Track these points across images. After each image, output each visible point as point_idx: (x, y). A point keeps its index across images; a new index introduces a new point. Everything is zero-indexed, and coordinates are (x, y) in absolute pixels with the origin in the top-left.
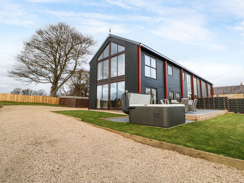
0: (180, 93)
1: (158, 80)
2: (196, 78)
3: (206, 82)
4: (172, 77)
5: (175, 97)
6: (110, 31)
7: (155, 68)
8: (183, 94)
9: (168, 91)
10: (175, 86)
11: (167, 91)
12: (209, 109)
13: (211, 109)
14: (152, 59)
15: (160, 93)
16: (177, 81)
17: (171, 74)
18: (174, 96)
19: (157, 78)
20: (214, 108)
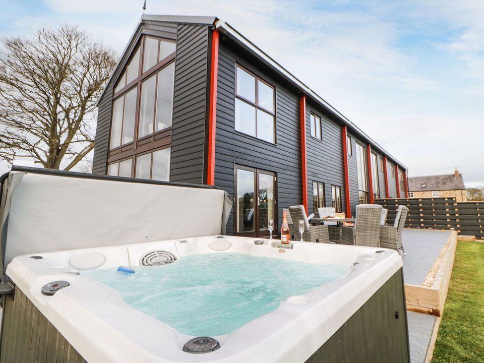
0: (340, 187)
1: (279, 146)
2: (376, 153)
3: (395, 164)
4: (320, 144)
5: (330, 196)
6: (145, 6)
7: (272, 110)
8: (349, 190)
9: (311, 182)
10: (329, 168)
11: (307, 181)
12: (409, 226)
13: (416, 227)
14: (261, 85)
15: (285, 186)
16: (334, 157)
17: (318, 136)
18: (326, 196)
19: (276, 142)
20: (422, 225)
